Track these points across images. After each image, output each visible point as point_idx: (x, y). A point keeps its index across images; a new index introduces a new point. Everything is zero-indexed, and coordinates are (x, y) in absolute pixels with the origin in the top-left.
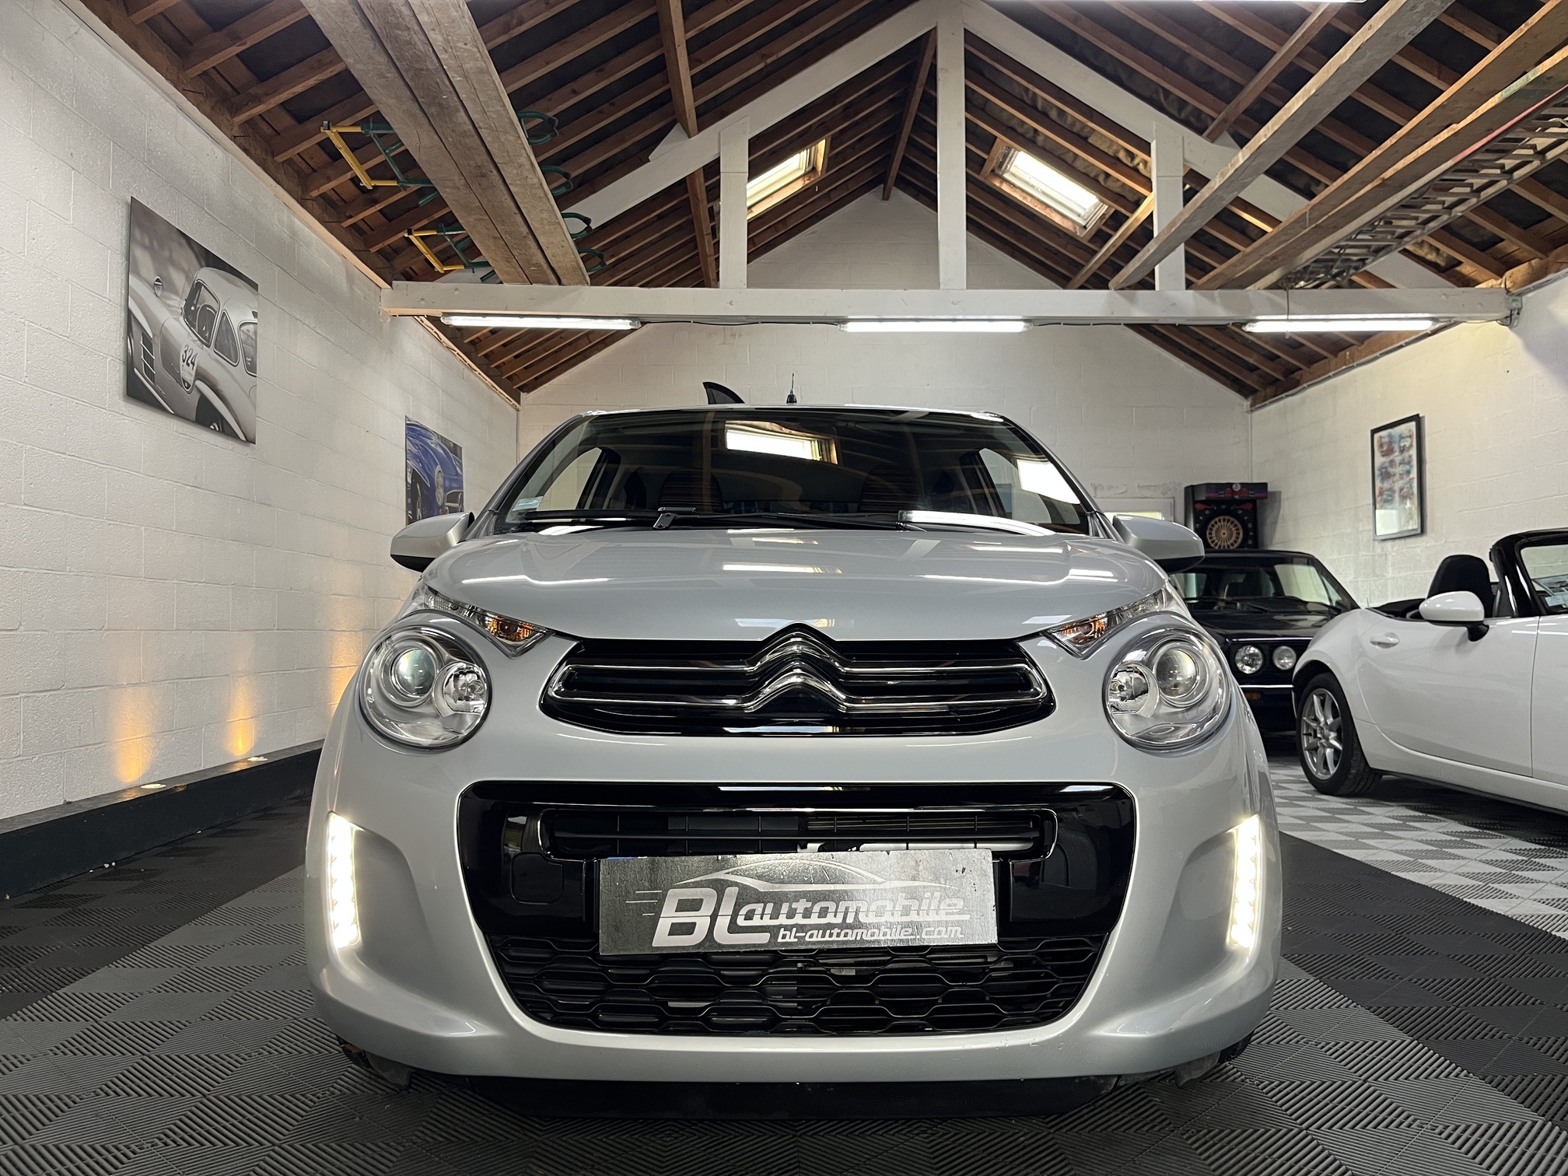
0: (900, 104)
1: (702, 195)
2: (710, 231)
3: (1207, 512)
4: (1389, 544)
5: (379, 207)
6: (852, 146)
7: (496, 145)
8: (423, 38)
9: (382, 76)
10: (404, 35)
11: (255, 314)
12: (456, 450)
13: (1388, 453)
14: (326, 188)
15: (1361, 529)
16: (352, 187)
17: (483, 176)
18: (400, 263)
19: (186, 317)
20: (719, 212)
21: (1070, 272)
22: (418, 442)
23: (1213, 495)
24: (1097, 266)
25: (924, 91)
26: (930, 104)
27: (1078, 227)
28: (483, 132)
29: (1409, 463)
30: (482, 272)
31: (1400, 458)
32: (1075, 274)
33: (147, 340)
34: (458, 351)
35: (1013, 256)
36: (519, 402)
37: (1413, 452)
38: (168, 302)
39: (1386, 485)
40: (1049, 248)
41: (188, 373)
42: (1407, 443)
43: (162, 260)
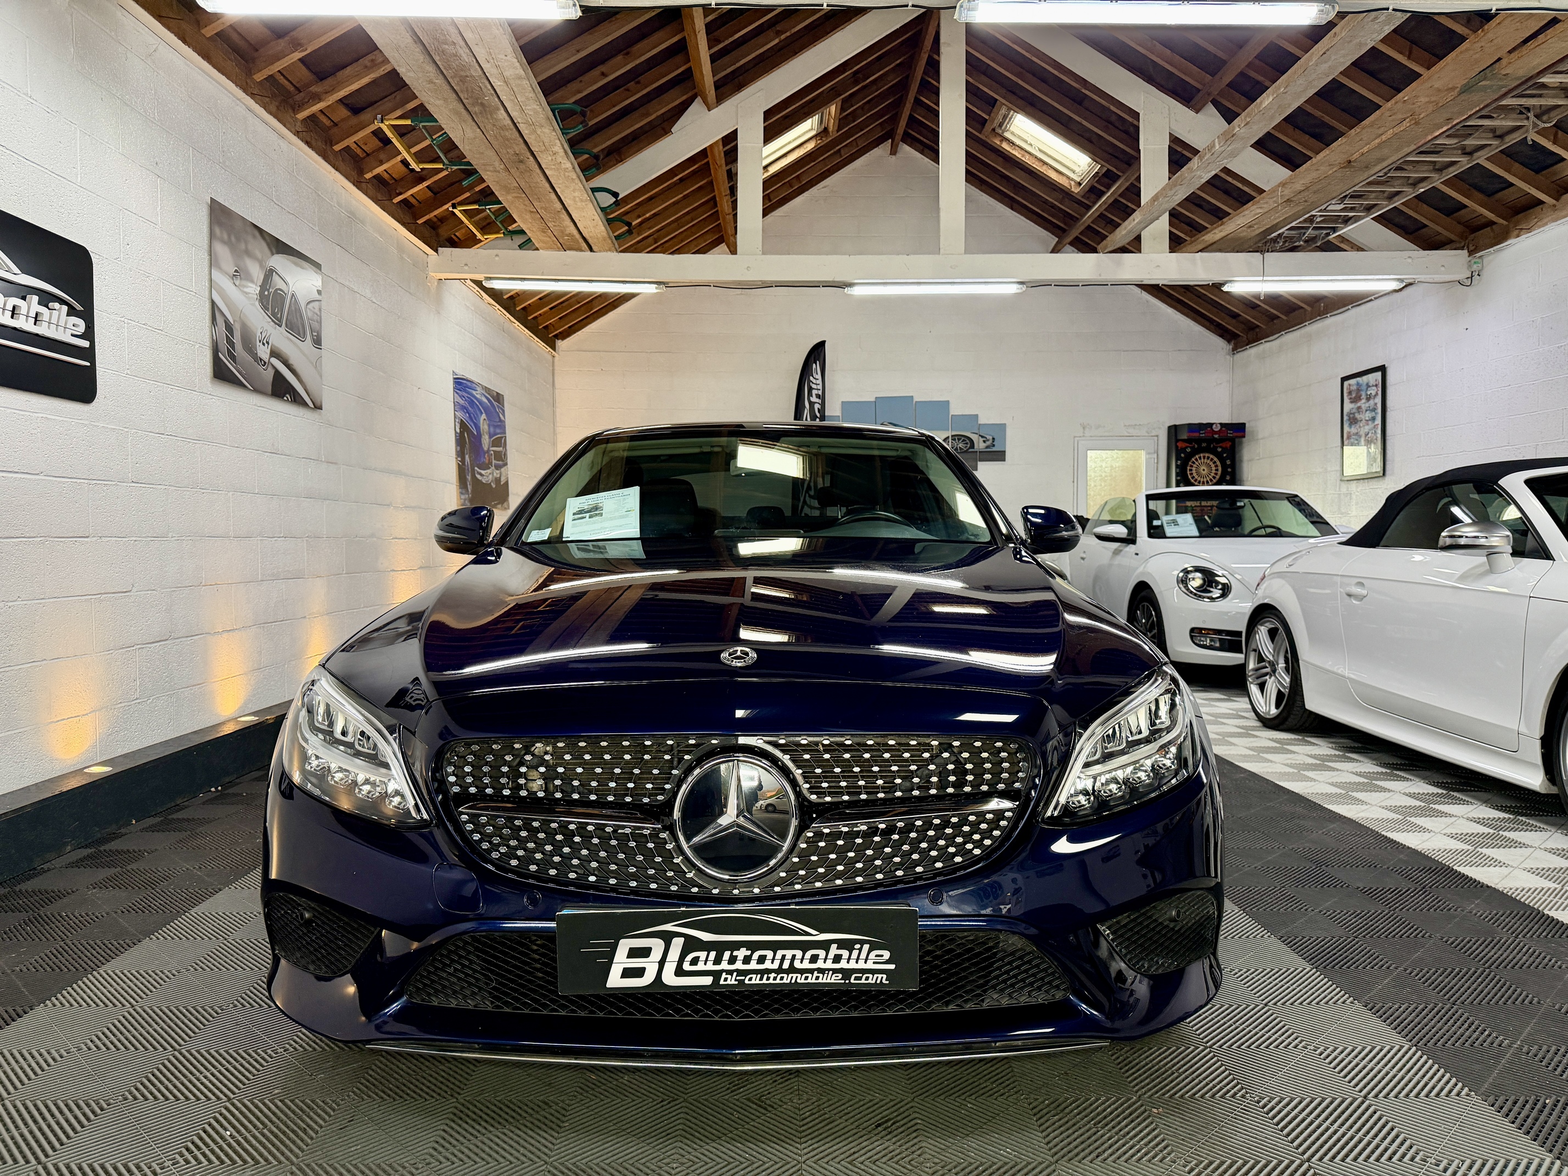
0: (909, 66)
1: (721, 160)
2: (728, 192)
3: (1189, 450)
4: (1354, 484)
5: (425, 184)
6: (862, 107)
7: (533, 137)
8: (468, 51)
9: (431, 82)
10: (450, 49)
11: (319, 292)
12: (499, 398)
13: (1355, 400)
14: (379, 170)
15: (1329, 469)
16: (403, 168)
17: (521, 162)
18: (444, 232)
19: (261, 301)
20: (737, 174)
21: (1065, 224)
22: (464, 394)
23: (1196, 435)
24: (1090, 220)
25: (929, 56)
26: (934, 67)
27: (1073, 183)
28: (521, 127)
29: (1374, 410)
30: (520, 240)
31: (1367, 405)
32: (1070, 226)
33: (229, 327)
34: (498, 306)
35: (1012, 209)
36: (553, 348)
37: (1378, 400)
38: (246, 290)
39: (1353, 430)
40: (1046, 202)
41: (263, 352)
42: (1372, 391)
43: (239, 253)
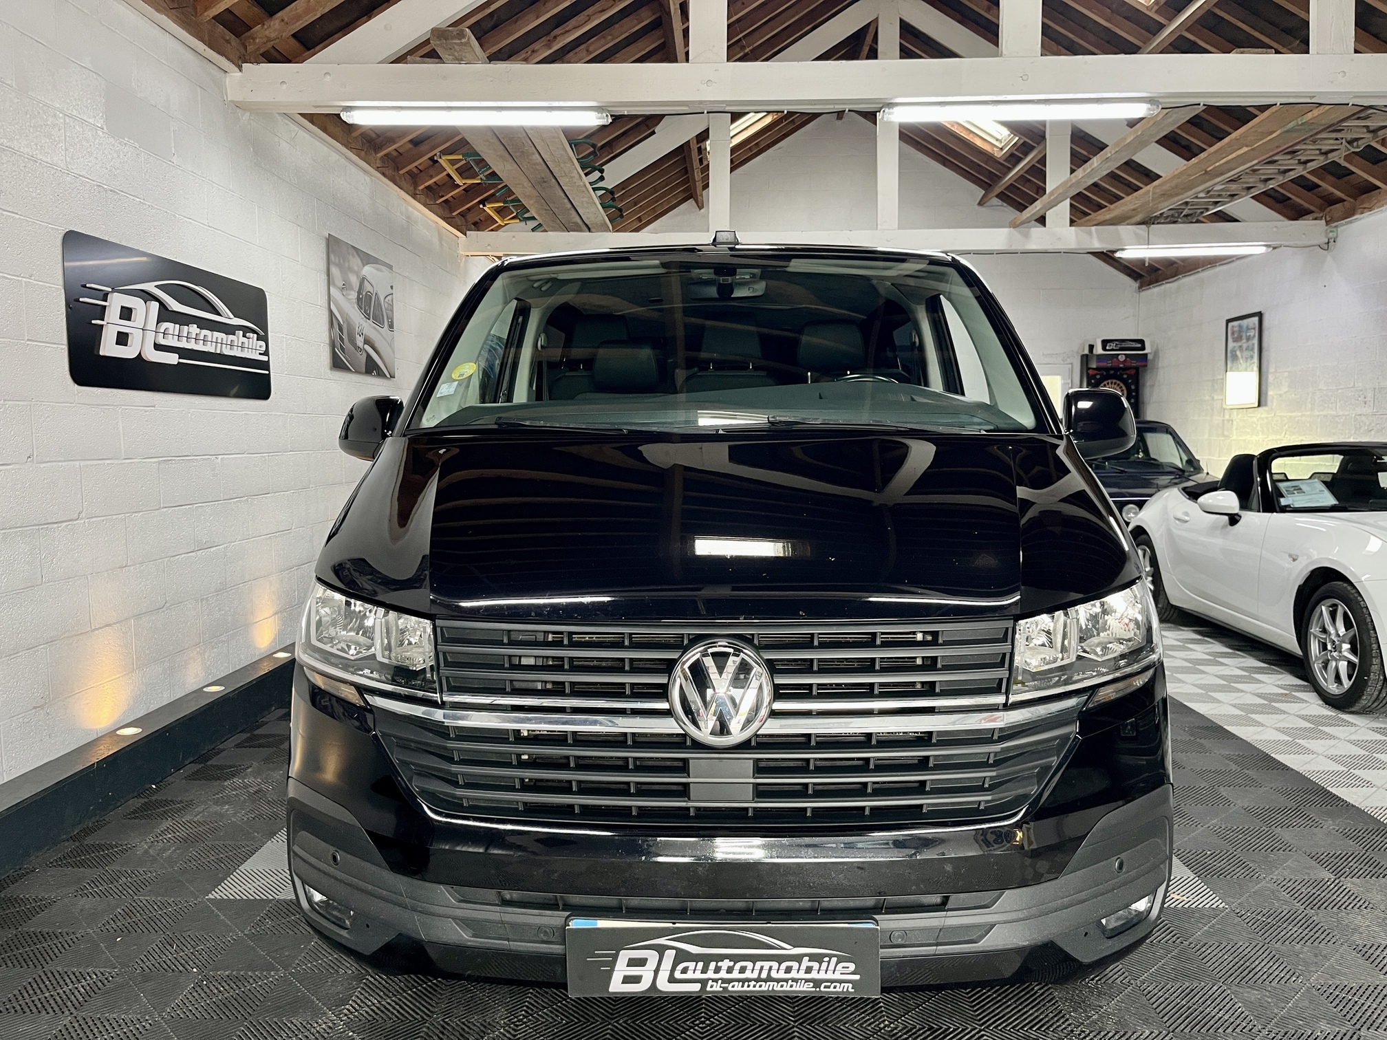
3: (1098, 377)
7: (557, 168)
11: (392, 287)
13: (1237, 340)
14: (430, 182)
15: (1215, 397)
17: (545, 182)
19: (358, 304)
21: (990, 181)
23: (1103, 364)
27: (996, 149)
28: (549, 163)
29: (1252, 350)
31: (1247, 344)
32: (994, 183)
33: (341, 329)
35: (944, 165)
37: (1256, 341)
38: (349, 297)
40: (972, 161)
41: (360, 341)
42: (1251, 333)
43: (345, 271)
